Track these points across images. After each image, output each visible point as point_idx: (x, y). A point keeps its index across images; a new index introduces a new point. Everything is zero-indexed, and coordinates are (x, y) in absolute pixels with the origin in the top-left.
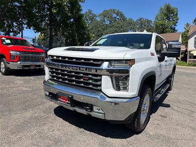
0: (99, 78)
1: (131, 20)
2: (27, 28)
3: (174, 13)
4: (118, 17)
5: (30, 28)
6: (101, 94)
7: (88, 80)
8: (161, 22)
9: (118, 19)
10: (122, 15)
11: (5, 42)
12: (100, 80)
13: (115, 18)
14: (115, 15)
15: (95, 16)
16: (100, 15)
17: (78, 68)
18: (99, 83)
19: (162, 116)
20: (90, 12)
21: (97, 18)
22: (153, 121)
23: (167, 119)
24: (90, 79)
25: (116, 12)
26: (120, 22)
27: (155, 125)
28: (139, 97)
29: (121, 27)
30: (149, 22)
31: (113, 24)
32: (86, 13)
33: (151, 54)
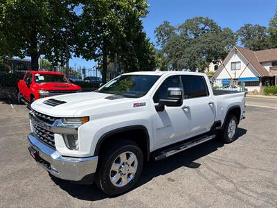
1: (227, 30)
2: (75, 56)
4: (207, 28)
9: (207, 30)
10: (213, 25)
11: (38, 79)
13: (203, 29)
14: (202, 26)
15: (172, 29)
16: (181, 27)
19: (169, 179)
20: (166, 24)
21: (175, 31)
22: (149, 184)
23: (173, 183)
24: (49, 136)
25: (204, 20)
26: (210, 34)
27: (145, 190)
28: (97, 157)
29: (211, 41)
30: (261, 29)
31: (200, 38)
32: (161, 26)
33: (136, 105)
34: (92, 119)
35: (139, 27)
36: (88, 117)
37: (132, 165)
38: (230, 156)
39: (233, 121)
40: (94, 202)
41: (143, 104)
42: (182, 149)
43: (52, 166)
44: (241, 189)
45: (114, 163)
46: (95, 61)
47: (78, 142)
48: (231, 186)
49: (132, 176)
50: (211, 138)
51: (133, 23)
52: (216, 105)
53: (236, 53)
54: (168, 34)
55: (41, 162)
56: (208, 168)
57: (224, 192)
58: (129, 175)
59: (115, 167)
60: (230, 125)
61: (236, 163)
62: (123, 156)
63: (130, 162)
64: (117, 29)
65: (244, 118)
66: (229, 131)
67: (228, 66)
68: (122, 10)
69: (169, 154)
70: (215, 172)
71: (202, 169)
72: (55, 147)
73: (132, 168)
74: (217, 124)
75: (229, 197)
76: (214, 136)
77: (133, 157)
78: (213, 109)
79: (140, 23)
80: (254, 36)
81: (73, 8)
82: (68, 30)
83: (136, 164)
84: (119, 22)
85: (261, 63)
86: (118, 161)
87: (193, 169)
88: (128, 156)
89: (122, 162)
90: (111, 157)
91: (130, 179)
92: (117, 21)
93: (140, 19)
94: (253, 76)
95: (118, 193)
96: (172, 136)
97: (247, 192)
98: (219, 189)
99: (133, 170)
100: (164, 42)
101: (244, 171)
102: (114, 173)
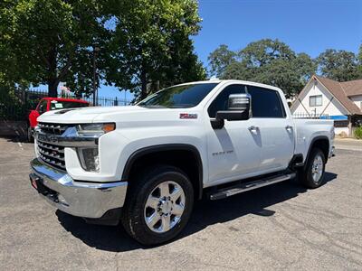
1: (303, 55)
2: (106, 84)
4: (275, 53)
5: (111, 85)
9: (277, 56)
10: (284, 49)
11: (54, 106)
13: (271, 54)
14: (270, 50)
15: (231, 55)
16: (242, 52)
19: (231, 228)
20: (223, 48)
21: (235, 57)
22: (202, 233)
23: (237, 233)
24: (58, 153)
25: (272, 43)
26: (280, 61)
27: (196, 240)
28: (126, 183)
29: (282, 70)
30: (347, 56)
31: (267, 65)
32: (217, 51)
33: (183, 116)
34: (119, 127)
35: (189, 47)
36: (114, 123)
37: (178, 202)
38: (317, 203)
39: (319, 158)
40: (120, 253)
41: (194, 117)
42: (249, 188)
43: (60, 197)
44: (338, 242)
45: (150, 195)
46: (132, 92)
47: (99, 160)
48: (322, 239)
49: (177, 219)
50: (289, 177)
51: (181, 42)
52: (295, 131)
53: (316, 84)
54: (226, 61)
55: (45, 195)
56: (287, 216)
57: (312, 245)
58: (173, 217)
59: (152, 202)
60: (315, 163)
61: (327, 211)
62: (164, 188)
63: (174, 196)
64: (160, 49)
65: (333, 156)
66: (314, 170)
67: (306, 101)
68: (167, 24)
69: (230, 193)
70: (296, 221)
71: (278, 217)
72: (65, 170)
73: (176, 206)
74: (298, 158)
75: (322, 253)
76: (294, 175)
77: (179, 191)
78: (291, 135)
79: (190, 42)
80: (339, 64)
81: (103, 22)
82: (97, 49)
83: (183, 201)
84: (162, 40)
85: (350, 97)
86: (157, 194)
87: (266, 218)
88: (172, 188)
89: (162, 197)
90: (146, 186)
91: (174, 223)
92: (160, 38)
93: (190, 37)
94: (340, 114)
95: (157, 242)
96: (234, 168)
97: (348, 246)
98: (305, 241)
99: (179, 210)
100: (220, 71)
101: (340, 221)
102: (150, 211)
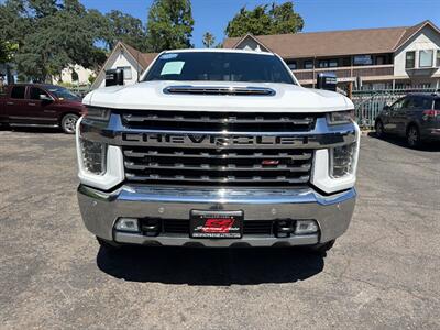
0: (306, 156)
3: (184, 10)
6: (311, 191)
7: (275, 165)
8: (162, 26)
12: (310, 161)
17: (254, 140)
18: (305, 168)
24: (283, 162)
53: (123, 52)
